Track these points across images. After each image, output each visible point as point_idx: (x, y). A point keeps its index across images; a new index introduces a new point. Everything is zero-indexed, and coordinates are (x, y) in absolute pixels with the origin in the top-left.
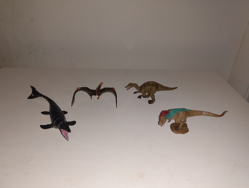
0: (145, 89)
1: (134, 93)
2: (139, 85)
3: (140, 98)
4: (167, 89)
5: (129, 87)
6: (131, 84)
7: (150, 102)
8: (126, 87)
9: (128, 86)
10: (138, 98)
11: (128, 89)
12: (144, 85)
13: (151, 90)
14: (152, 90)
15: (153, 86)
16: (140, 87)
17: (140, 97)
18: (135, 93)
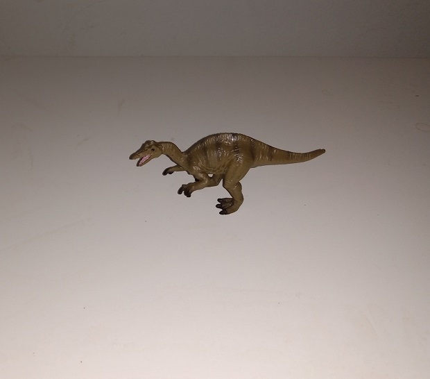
0: (208, 163)
1: (165, 173)
2: (184, 147)
3: (188, 195)
4: (288, 157)
5: (147, 157)
6: (153, 147)
7: (226, 207)
8: (132, 157)
9: (139, 151)
10: (180, 192)
11: (143, 164)
12: (202, 147)
13: (229, 166)
14: (233, 166)
15: (237, 152)
16: (188, 152)
17: (186, 190)
18: (167, 172)
